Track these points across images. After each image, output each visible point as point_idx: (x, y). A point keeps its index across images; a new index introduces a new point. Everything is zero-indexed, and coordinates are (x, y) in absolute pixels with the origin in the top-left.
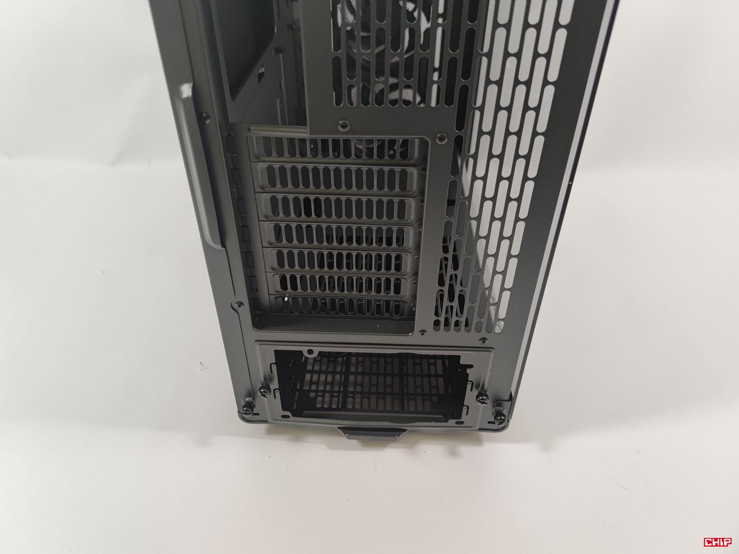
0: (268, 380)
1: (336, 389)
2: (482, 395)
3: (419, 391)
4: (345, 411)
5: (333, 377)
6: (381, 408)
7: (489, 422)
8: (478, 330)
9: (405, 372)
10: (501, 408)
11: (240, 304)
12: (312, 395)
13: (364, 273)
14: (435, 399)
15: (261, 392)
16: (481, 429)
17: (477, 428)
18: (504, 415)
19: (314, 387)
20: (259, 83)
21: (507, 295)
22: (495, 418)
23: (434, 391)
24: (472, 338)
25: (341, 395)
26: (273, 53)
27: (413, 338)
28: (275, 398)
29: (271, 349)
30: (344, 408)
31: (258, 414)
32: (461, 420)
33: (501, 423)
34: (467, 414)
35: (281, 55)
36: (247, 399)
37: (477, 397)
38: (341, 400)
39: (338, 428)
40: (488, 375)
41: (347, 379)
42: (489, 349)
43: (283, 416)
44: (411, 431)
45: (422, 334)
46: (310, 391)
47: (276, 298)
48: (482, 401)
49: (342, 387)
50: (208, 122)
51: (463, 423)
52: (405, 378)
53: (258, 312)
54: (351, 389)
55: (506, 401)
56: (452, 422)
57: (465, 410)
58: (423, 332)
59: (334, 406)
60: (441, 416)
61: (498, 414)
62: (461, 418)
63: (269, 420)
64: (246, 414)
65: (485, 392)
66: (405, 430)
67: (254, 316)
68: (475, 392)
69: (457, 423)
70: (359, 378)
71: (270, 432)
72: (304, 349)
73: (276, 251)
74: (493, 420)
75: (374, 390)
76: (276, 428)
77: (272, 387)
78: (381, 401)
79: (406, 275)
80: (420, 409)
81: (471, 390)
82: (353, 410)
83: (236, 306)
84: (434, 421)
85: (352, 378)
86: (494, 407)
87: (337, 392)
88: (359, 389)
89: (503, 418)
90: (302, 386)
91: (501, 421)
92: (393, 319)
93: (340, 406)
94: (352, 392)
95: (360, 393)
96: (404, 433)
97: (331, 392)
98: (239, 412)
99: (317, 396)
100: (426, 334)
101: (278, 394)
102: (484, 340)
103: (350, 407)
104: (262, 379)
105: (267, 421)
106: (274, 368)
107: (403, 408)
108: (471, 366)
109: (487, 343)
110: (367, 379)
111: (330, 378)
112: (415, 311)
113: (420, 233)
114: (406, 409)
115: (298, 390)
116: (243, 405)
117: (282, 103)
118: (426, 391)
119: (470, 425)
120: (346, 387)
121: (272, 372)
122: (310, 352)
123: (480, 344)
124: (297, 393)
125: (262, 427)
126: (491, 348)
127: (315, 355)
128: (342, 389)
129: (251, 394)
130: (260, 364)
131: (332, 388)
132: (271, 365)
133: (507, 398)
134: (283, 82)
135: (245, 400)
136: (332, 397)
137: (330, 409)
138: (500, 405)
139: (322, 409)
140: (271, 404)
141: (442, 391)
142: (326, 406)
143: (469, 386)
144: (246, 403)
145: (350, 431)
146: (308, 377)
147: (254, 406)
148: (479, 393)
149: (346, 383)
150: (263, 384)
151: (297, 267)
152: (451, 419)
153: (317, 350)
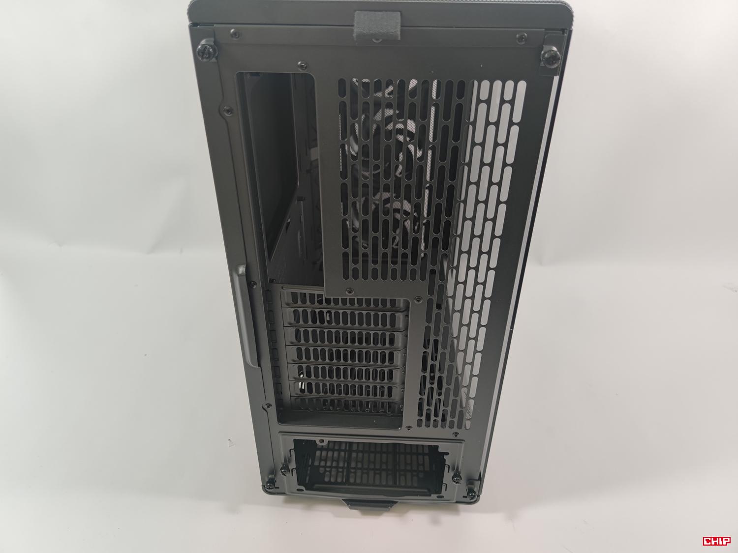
0: (287, 461)
1: (341, 465)
2: (457, 476)
3: (409, 468)
4: (349, 485)
5: (339, 454)
6: (377, 482)
7: (464, 497)
8: (451, 427)
9: (398, 450)
10: (473, 486)
11: (269, 405)
12: (322, 470)
13: (364, 382)
14: (421, 475)
15: (282, 472)
16: (457, 502)
17: (455, 501)
18: (475, 492)
19: (323, 463)
20: (286, 232)
21: (475, 380)
22: (468, 494)
23: (421, 468)
24: (447, 433)
25: (345, 470)
26: (296, 202)
27: (402, 432)
28: (292, 475)
29: (291, 439)
30: (347, 482)
31: (278, 488)
32: (440, 495)
33: (472, 498)
34: (446, 490)
35: (302, 202)
36: (270, 476)
37: (453, 478)
38: (345, 474)
39: (343, 500)
40: (461, 459)
41: (350, 455)
42: (461, 441)
43: (298, 490)
44: (400, 503)
45: (409, 429)
46: (319, 466)
47: (296, 399)
48: (457, 481)
49: (346, 464)
50: (255, 287)
51: (442, 497)
52: (398, 456)
53: (281, 409)
54: (353, 465)
55: (476, 480)
56: (434, 496)
57: (444, 487)
58: (409, 428)
59: (339, 480)
60: (426, 491)
61: (471, 491)
62: (441, 493)
63: (287, 493)
64: (269, 488)
65: (459, 474)
66: (396, 502)
67: (279, 412)
68: (452, 474)
69: (438, 497)
70: (360, 455)
71: (286, 502)
72: (317, 439)
74: (466, 495)
75: (372, 466)
76: (291, 497)
77: (290, 468)
78: (377, 476)
79: (396, 384)
80: (409, 484)
81: (448, 472)
82: (355, 484)
83: (266, 407)
84: (420, 496)
85: (354, 455)
86: (467, 485)
87: (342, 468)
88: (359, 465)
89: (473, 494)
90: (313, 462)
91: (472, 497)
92: (386, 416)
93: (344, 481)
94: (354, 468)
95: (360, 469)
96: (395, 505)
97: (337, 467)
98: (263, 486)
99: (326, 471)
100: (411, 429)
101: (295, 472)
102: (456, 434)
103: (352, 480)
104: (283, 461)
105: (285, 493)
106: (293, 453)
107: (395, 483)
108: (447, 454)
109: (459, 437)
110: (366, 455)
111: (336, 454)
112: (403, 411)
113: (405, 356)
114: (398, 483)
115: (310, 466)
116: (267, 480)
117: (301, 234)
118: (415, 468)
119: (449, 499)
120: (349, 464)
121: (291, 456)
122: (322, 441)
123: (453, 437)
124: (309, 468)
125: (281, 498)
126: (462, 440)
127: (325, 443)
128: (346, 466)
129: (273, 472)
130: (282, 449)
131: (338, 464)
132: (290, 450)
133: (477, 478)
134: (302, 217)
135: (268, 477)
136: (338, 472)
137: (336, 483)
138: (472, 483)
139: (330, 483)
140: (290, 480)
141: (427, 468)
142: (333, 480)
143: (446, 469)
144: (269, 480)
145: (352, 503)
146: (318, 453)
147: (275, 481)
148: (454, 474)
149: (348, 461)
150: (283, 465)
151: (313, 377)
152: (433, 493)
153: (326, 439)
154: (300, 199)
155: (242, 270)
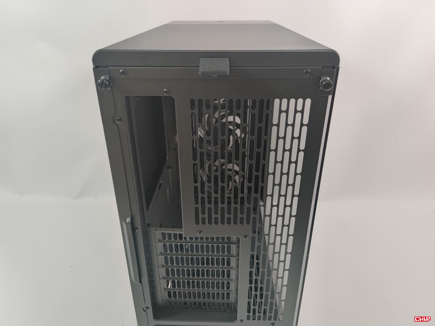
8: (270, 319)
11: (147, 308)
13: (211, 290)
20: (159, 190)
24: (267, 323)
26: (166, 169)
35: (170, 169)
47: (165, 302)
50: (137, 231)
58: (242, 321)
73: (166, 281)
79: (232, 291)
83: (145, 309)
92: (226, 312)
102: (273, 324)
112: (237, 309)
113: (238, 273)
117: (170, 189)
134: (170, 178)
151: (177, 288)
154: (169, 167)
155: (128, 220)
